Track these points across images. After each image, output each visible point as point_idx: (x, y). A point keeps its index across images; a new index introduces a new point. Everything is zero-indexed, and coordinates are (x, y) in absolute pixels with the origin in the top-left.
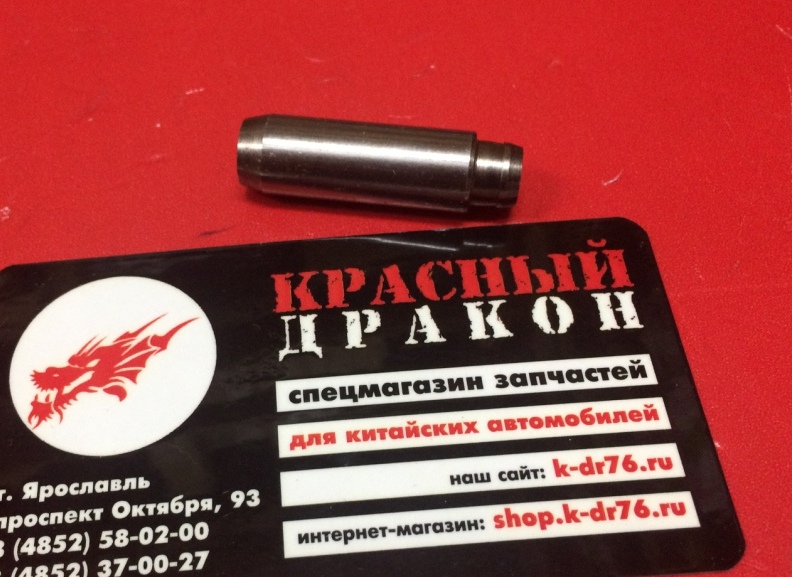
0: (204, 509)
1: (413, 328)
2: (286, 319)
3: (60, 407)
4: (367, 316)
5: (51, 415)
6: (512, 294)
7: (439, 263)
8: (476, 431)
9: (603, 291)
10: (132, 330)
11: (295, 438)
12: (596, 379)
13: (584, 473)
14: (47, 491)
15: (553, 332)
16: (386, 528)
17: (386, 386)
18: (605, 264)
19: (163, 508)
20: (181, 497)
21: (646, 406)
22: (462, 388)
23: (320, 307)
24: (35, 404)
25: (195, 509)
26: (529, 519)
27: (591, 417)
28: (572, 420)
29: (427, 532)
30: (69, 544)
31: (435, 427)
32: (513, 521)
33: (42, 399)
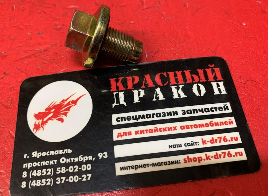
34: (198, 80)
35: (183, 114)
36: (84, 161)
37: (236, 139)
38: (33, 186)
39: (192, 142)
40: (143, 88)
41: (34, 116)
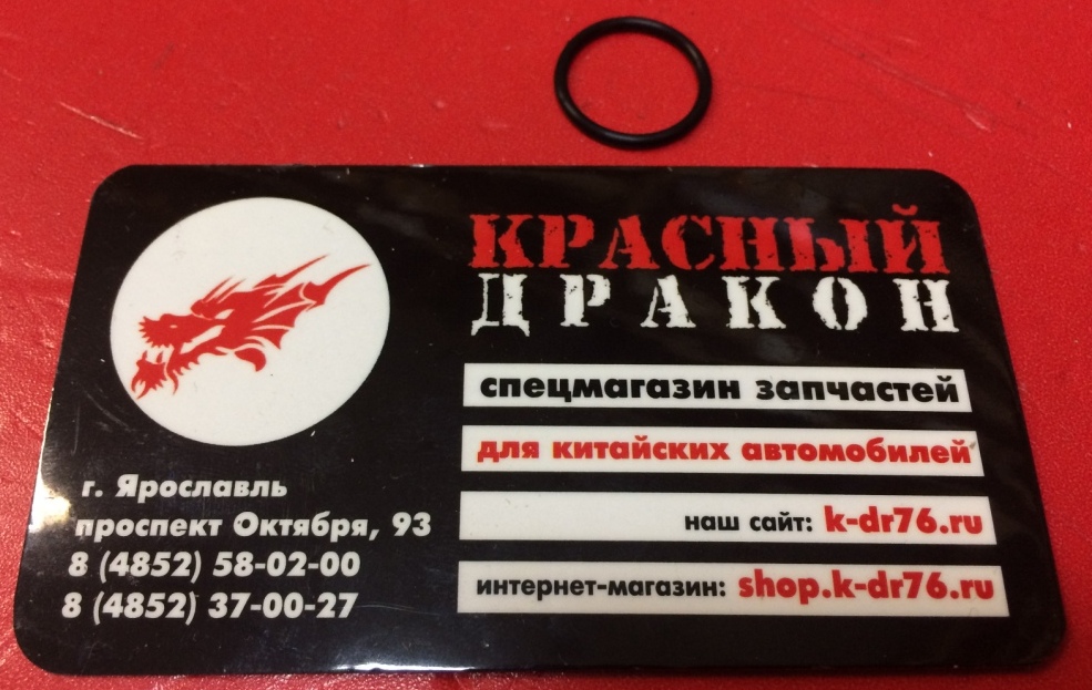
0: (355, 534)
1: (653, 306)
2: (486, 277)
3: (175, 372)
4: (593, 283)
5: (163, 382)
6: (788, 270)
7: (694, 218)
8: (726, 457)
9: (910, 277)
10: (280, 274)
11: (485, 445)
12: (889, 398)
13: (866, 529)
14: (149, 489)
15: (839, 327)
16: (594, 582)
17: (611, 383)
18: (914, 240)
19: (301, 528)
20: (326, 514)
21: (955, 441)
22: (711, 396)
23: (531, 265)
24: (142, 364)
25: (344, 533)
26: (786, 588)
27: (881, 450)
28: (855, 453)
29: (649, 593)
30: (174, 565)
31: (672, 446)
32: (765, 588)
33: (152, 359)
34: (842, 264)
35: (760, 396)
36: (334, 539)
37: (975, 526)
38: (109, 615)
39: (782, 513)
40: (605, 269)
41: (142, 327)
